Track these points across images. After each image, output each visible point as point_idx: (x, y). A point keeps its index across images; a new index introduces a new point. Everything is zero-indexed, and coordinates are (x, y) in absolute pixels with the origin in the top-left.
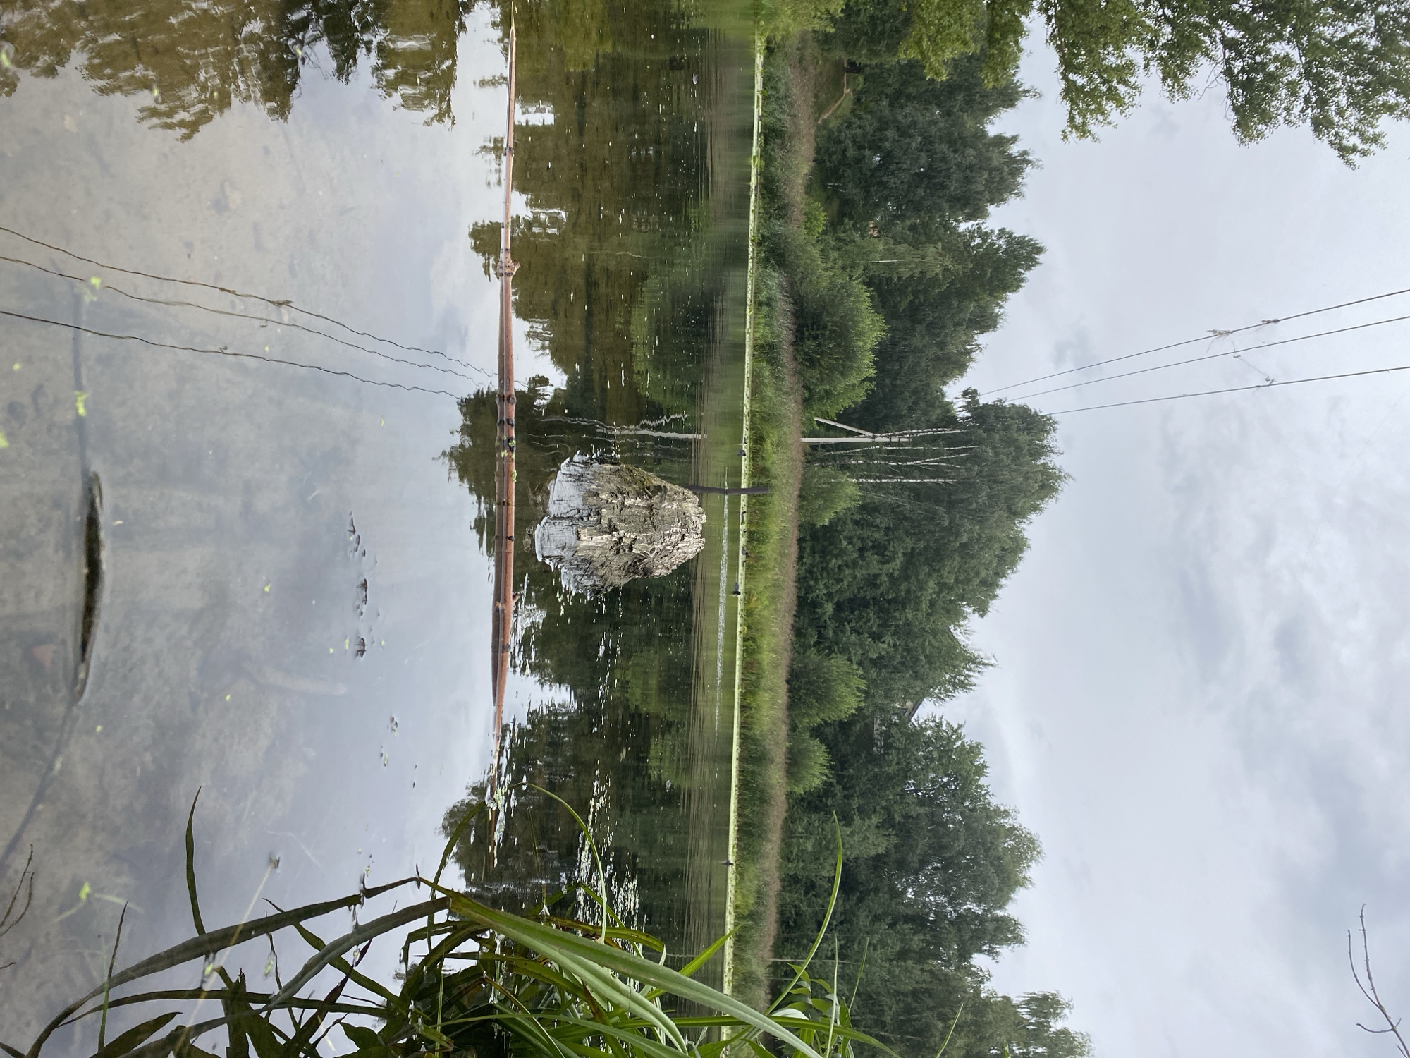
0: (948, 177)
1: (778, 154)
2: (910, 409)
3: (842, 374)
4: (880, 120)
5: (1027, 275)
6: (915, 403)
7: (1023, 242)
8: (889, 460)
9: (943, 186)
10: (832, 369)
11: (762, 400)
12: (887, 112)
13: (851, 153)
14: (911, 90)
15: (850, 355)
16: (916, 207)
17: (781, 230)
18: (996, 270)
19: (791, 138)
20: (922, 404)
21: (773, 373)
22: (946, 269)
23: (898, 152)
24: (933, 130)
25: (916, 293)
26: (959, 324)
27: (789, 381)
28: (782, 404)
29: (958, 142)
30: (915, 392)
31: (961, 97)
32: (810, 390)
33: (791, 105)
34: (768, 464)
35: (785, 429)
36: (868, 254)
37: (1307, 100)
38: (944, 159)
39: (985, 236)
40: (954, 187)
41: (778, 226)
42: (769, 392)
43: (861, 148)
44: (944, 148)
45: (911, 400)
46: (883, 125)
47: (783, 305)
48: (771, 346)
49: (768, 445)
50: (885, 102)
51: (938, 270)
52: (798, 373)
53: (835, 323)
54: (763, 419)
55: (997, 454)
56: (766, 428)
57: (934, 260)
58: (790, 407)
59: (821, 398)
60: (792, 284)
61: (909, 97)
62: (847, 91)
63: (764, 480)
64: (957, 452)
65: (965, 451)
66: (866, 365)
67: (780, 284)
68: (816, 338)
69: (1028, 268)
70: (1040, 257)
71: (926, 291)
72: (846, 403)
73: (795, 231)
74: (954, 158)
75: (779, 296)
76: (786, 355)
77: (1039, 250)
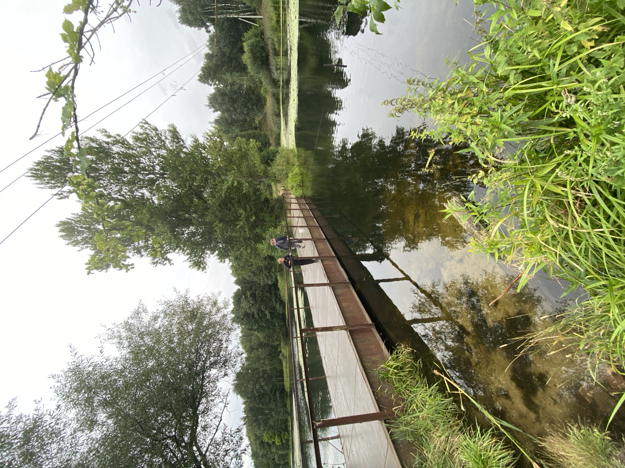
0: (229, 101)
1: (276, 110)
2: (224, 23)
3: (253, 44)
4: (248, 116)
5: (201, 72)
6: (222, 25)
7: (204, 82)
8: (230, 6)
9: (229, 98)
10: (257, 46)
11: (278, 36)
12: (247, 117)
13: (255, 107)
14: (241, 123)
15: (252, 51)
16: (235, 92)
17: (274, 90)
18: (210, 74)
19: (273, 114)
20: (220, 25)
21: (274, 46)
22: (225, 75)
23: (243, 107)
24: (235, 113)
25: (231, 66)
26: (217, 56)
27: (269, 42)
28: (271, 35)
29: (228, 110)
30: (223, 30)
31: (229, 122)
32: (262, 38)
33: (274, 122)
34: (274, 12)
35: (270, 26)
36: (248, 80)
37: (161, 135)
38: (231, 106)
39: (215, 84)
40: (227, 99)
41: (275, 91)
42: (275, 39)
43: (252, 108)
44: (231, 109)
45: (224, 27)
46: (248, 114)
47: (273, 68)
48: (275, 55)
49: (275, 19)
50: (248, 120)
51: (227, 75)
52: (266, 45)
53: (257, 61)
54: (277, 29)
55: (196, 9)
56: (276, 26)
57: (228, 77)
58: (268, 33)
59: (258, 35)
60: (270, 74)
61: (242, 121)
62: (257, 122)
63: (276, 5)
64: (208, 9)
65: (206, 10)
66: (246, 47)
67: (274, 74)
68: (262, 57)
69: (201, 74)
70: (198, 78)
71: (228, 67)
72: (250, 33)
73: (270, 89)
74: (228, 106)
75: (274, 71)
76: (271, 52)
77: (199, 80)
